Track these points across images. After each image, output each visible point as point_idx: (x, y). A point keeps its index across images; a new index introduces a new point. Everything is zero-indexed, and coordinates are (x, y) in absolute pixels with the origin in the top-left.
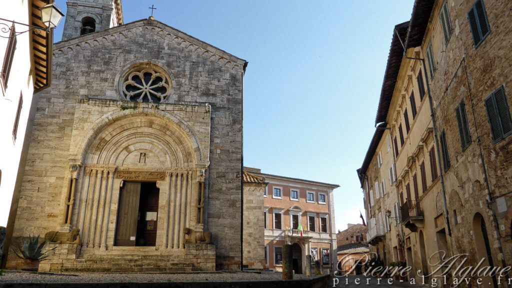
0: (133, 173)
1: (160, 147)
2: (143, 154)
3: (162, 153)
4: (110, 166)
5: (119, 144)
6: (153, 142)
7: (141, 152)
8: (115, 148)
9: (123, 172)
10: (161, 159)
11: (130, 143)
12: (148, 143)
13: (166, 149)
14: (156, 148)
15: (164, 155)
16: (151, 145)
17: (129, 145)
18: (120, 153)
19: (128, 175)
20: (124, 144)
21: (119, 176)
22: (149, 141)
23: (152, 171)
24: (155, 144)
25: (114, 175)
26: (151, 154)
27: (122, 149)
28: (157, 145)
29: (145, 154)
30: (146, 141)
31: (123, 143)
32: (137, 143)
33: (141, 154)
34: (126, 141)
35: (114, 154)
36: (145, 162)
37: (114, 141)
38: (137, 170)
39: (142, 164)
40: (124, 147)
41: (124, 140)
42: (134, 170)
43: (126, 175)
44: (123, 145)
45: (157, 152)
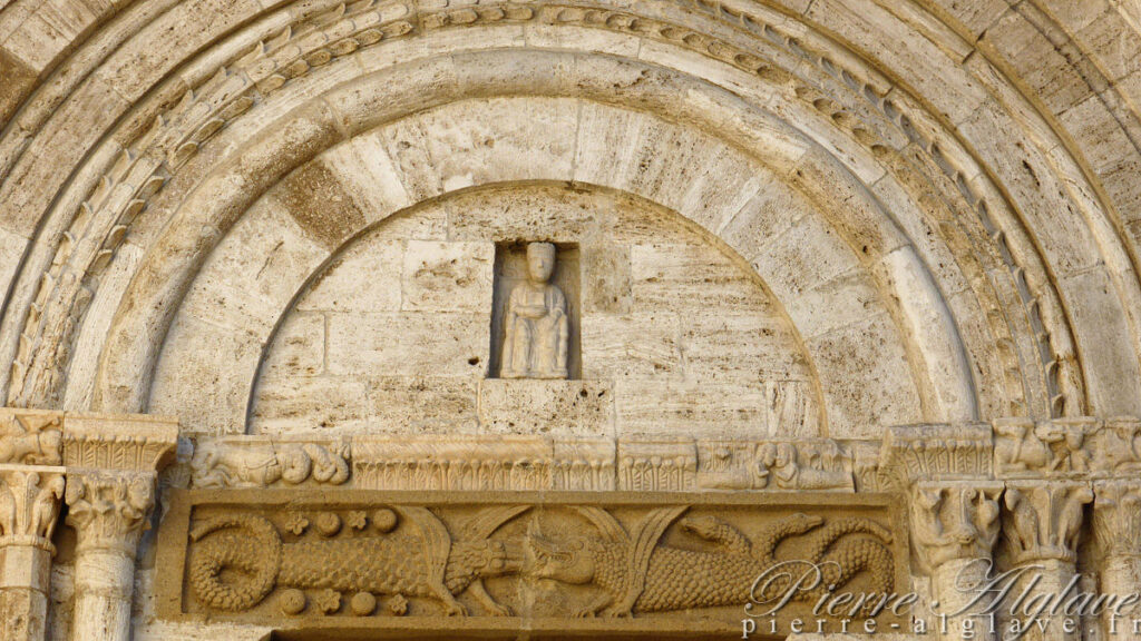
0: (418, 522)
1: (769, 139)
2: (539, 259)
3: (810, 236)
4: (75, 428)
5: (197, 113)
6: (668, 76)
7: (509, 219)
8: (143, 172)
9: (271, 510)
10: (810, 315)
11: (346, 105)
12: (588, 92)
13: (868, 171)
14: (714, 162)
15: (841, 263)
16: (637, 128)
17: (333, 136)
18: (205, 250)
19: (351, 558)
20: (263, 117)
21: (221, 571)
22: (606, 74)
23: (700, 485)
24: (699, 100)
25: (138, 563)
26: (644, 256)
27: (229, 187)
28: (731, 116)
29: (563, 253)
30: (569, 71)
31: (247, 103)
32: (442, 95)
33: (510, 250)
34: (289, 75)
35: (132, 253)
36: (573, 369)
37: (119, 80)
38: (472, 485)
39: (541, 396)
40: (262, 155)
41: (258, 68)
42: (427, 483)
43: (310, 560)
44: (242, 129)
45: (728, 220)
